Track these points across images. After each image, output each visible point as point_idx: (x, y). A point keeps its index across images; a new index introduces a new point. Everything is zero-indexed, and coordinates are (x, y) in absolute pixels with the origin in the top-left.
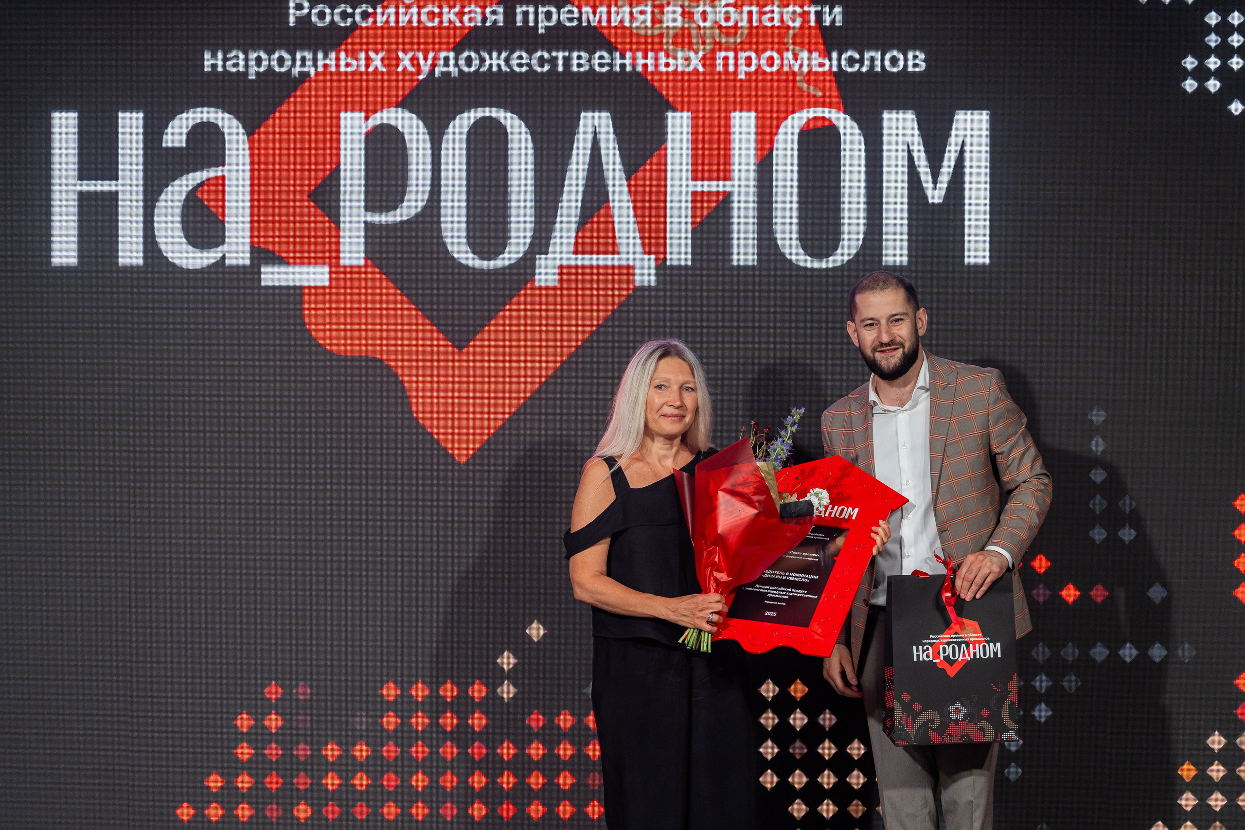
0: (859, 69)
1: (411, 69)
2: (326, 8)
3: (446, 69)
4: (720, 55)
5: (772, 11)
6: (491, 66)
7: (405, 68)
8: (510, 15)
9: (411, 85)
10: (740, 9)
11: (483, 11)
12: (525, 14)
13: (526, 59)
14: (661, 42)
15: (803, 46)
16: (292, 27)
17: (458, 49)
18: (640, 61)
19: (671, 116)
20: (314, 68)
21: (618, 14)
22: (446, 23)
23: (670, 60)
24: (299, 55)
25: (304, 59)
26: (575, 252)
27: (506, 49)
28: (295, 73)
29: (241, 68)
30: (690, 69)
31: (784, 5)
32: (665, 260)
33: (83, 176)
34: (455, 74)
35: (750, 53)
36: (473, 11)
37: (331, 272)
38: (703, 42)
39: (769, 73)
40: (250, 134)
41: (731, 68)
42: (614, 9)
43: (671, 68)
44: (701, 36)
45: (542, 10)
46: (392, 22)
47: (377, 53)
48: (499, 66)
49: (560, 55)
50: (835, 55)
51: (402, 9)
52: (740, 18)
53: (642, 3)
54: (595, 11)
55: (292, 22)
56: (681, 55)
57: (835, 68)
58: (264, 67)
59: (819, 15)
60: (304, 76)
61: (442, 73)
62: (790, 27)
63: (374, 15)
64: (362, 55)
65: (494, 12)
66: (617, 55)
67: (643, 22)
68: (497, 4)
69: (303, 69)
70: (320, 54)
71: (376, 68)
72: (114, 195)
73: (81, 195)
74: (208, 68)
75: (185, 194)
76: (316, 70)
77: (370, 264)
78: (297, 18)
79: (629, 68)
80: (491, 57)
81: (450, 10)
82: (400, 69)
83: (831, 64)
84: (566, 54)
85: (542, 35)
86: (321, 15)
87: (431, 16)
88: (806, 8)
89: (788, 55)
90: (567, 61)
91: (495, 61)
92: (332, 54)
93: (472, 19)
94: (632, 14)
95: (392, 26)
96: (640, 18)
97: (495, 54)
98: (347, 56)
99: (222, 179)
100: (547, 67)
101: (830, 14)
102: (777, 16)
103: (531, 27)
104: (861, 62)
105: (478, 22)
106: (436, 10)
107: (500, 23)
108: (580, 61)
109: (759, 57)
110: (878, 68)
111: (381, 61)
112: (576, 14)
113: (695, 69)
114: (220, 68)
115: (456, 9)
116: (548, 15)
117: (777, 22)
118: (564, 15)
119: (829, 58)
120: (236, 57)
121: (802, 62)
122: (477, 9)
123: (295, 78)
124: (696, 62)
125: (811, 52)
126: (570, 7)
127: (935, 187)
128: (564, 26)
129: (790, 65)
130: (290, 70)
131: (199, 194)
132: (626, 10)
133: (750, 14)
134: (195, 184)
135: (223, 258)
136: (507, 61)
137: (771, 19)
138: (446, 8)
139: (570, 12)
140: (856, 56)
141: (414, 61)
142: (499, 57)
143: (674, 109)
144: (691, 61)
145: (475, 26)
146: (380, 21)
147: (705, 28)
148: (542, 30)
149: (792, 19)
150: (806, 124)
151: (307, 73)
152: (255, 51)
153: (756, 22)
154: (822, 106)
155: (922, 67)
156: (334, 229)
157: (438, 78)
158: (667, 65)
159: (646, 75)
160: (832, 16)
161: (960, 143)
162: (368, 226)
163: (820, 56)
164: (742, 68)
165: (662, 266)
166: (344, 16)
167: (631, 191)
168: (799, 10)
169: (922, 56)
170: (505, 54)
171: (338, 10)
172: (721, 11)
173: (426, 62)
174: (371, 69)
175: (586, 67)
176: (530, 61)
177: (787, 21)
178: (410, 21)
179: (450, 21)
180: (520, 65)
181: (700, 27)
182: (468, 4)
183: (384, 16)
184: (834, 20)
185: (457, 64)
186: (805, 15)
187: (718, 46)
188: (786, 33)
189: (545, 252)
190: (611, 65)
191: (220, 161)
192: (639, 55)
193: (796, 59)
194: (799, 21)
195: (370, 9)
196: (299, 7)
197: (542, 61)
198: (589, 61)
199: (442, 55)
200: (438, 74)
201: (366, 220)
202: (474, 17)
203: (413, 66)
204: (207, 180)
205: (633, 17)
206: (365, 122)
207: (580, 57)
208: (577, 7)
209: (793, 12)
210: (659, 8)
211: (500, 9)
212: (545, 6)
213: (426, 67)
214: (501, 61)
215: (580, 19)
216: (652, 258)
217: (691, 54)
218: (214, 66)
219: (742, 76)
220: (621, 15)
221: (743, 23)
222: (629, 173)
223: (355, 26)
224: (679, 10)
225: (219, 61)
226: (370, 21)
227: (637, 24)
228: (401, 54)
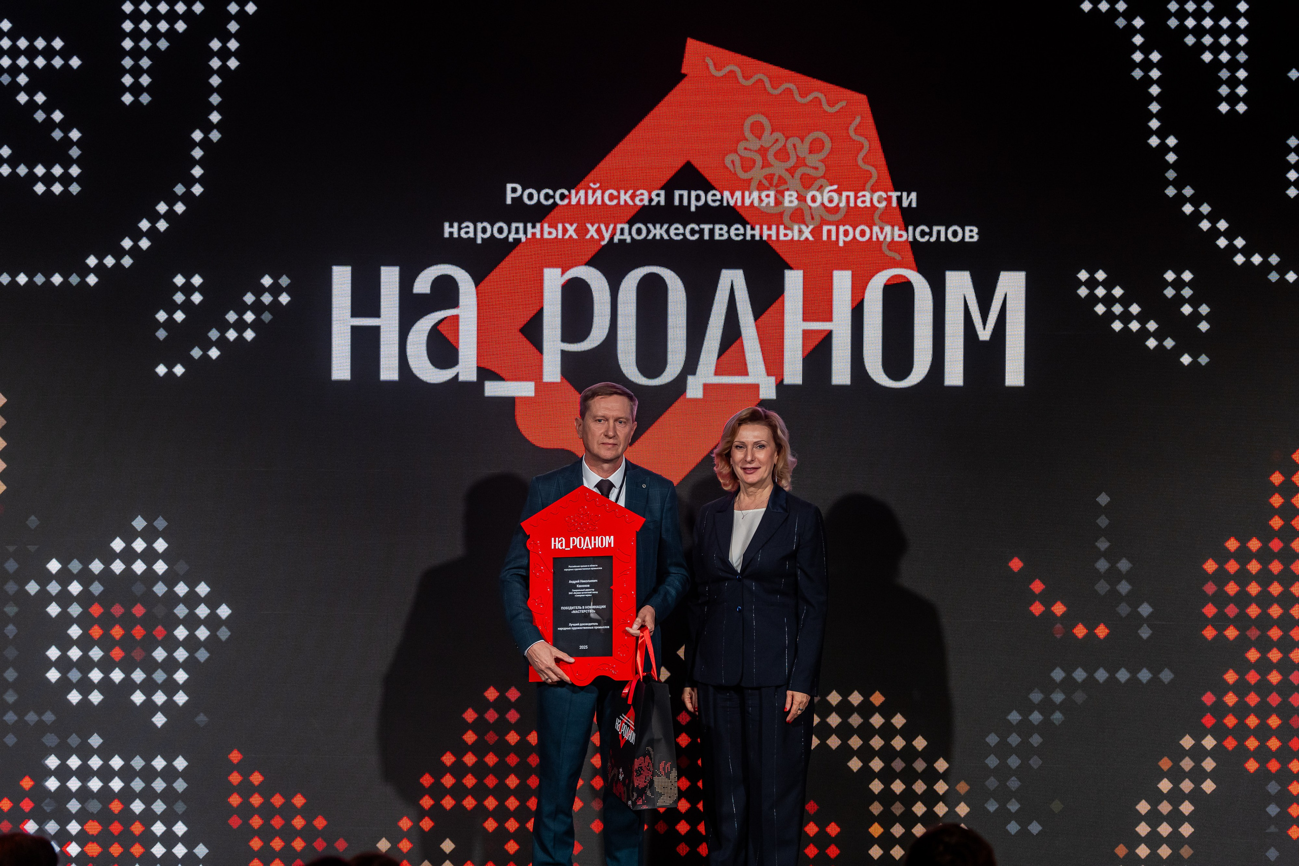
0: (929, 240)
1: (596, 236)
2: (534, 192)
3: (622, 237)
4: (825, 228)
5: (864, 196)
6: (655, 235)
7: (592, 236)
8: (669, 197)
9: (597, 249)
10: (840, 195)
11: (650, 194)
12: (681, 196)
13: (681, 231)
14: (782, 217)
15: (888, 223)
16: (509, 205)
17: (631, 223)
18: (766, 233)
19: (788, 274)
20: (525, 236)
21: (750, 197)
22: (622, 203)
23: (788, 232)
24: (514, 225)
25: (517, 229)
26: (717, 373)
27: (666, 223)
28: (511, 239)
29: (471, 235)
30: (803, 238)
31: (873, 191)
32: (782, 380)
33: (355, 314)
34: (629, 240)
35: (847, 227)
36: (642, 194)
37: (536, 386)
38: (813, 218)
39: (861, 242)
40: (477, 285)
41: (834, 238)
42: (747, 193)
43: (789, 238)
44: (812, 214)
45: (693, 194)
46: (582, 202)
47: (571, 225)
48: (661, 235)
49: (706, 227)
50: (911, 228)
51: (590, 192)
52: (840, 200)
53: (768, 189)
54: (732, 196)
55: (509, 201)
56: (796, 228)
57: (911, 239)
58: (488, 235)
59: (899, 199)
60: (517, 241)
61: (619, 240)
62: (878, 208)
63: (569, 197)
64: (560, 226)
65: (658, 195)
66: (748, 227)
67: (768, 203)
68: (661, 189)
69: (516, 236)
70: (529, 225)
71: (571, 236)
72: (377, 328)
73: (354, 328)
74: (446, 235)
75: (430, 328)
76: (526, 237)
77: (564, 380)
78: (513, 199)
79: (757, 238)
80: (655, 228)
81: (625, 193)
82: (588, 237)
83: (908, 236)
84: (711, 226)
85: (693, 212)
86: (531, 197)
87: (611, 198)
88: (890, 194)
89: (876, 229)
90: (712, 232)
91: (658, 231)
92: (538, 225)
93: (641, 200)
94: (760, 197)
95: (583, 205)
96: (766, 200)
97: (658, 226)
98: (549, 227)
99: (456, 318)
100: (697, 236)
101: (908, 198)
102: (868, 199)
103: (686, 206)
104: (930, 234)
105: (646, 203)
106: (615, 193)
107: (663, 203)
108: (721, 232)
109: (854, 230)
110: (943, 239)
111: (575, 230)
112: (719, 197)
113: (807, 239)
114: (456, 235)
115: (630, 192)
116: (698, 198)
117: (868, 204)
118: (710, 198)
119: (907, 231)
120: (467, 227)
121: (886, 234)
122: (645, 192)
123: (511, 243)
124: (807, 234)
125: (893, 226)
126: (714, 192)
127: (984, 328)
128: (710, 206)
129: (877, 236)
130: (507, 237)
131: (440, 328)
132: (755, 194)
133: (848, 197)
134: (436, 321)
135: (457, 375)
136: (667, 231)
137: (863, 202)
138: (622, 192)
139: (714, 195)
140: (927, 230)
141: (599, 231)
142: (661, 228)
143: (791, 268)
144: (803, 233)
145: (644, 206)
146: (574, 201)
147: (815, 208)
148: (693, 209)
149: (879, 202)
150: (889, 280)
151: (520, 239)
152: (482, 223)
153: (852, 204)
154: (901, 267)
155: (976, 238)
156: (538, 354)
157: (616, 244)
158: (786, 235)
159: (770, 242)
160: (909, 200)
161: (1003, 296)
162: (564, 353)
163: (899, 230)
164: (842, 237)
165: (780, 385)
166: (547, 197)
167: (757, 327)
168: (884, 195)
169: (976, 230)
170: (666, 226)
171: (543, 192)
172: (826, 196)
173: (607, 231)
174: (567, 237)
175: (726, 237)
176: (684, 231)
177: (876, 203)
178: (596, 201)
179: (625, 201)
180: (677, 235)
181: (810, 207)
182: (638, 189)
183: (577, 197)
184: (910, 203)
185: (630, 234)
186: (889, 199)
187: (824, 222)
188: (874, 211)
189: (694, 373)
190: (744, 235)
191: (455, 304)
192: (765, 227)
193: (882, 232)
194: (884, 204)
195: (566, 193)
196: (514, 190)
197: (693, 232)
198: (728, 232)
199: (619, 226)
200: (616, 240)
201: (562, 349)
202: (643, 198)
203: (598, 234)
204: (445, 318)
205: (761, 200)
206: (562, 276)
207: (721, 229)
208: (719, 192)
209: (880, 196)
210: (780, 194)
211: (662, 193)
212: (696, 191)
213: (607, 236)
214: (663, 232)
215: (721, 201)
216: (772, 380)
217: (803, 227)
218: (451, 233)
219: (841, 244)
220: (752, 198)
221: (843, 204)
222: (757, 316)
223: (555, 204)
224: (795, 195)
225: (455, 230)
226: (566, 201)
227: (764, 204)
228: (589, 226)
